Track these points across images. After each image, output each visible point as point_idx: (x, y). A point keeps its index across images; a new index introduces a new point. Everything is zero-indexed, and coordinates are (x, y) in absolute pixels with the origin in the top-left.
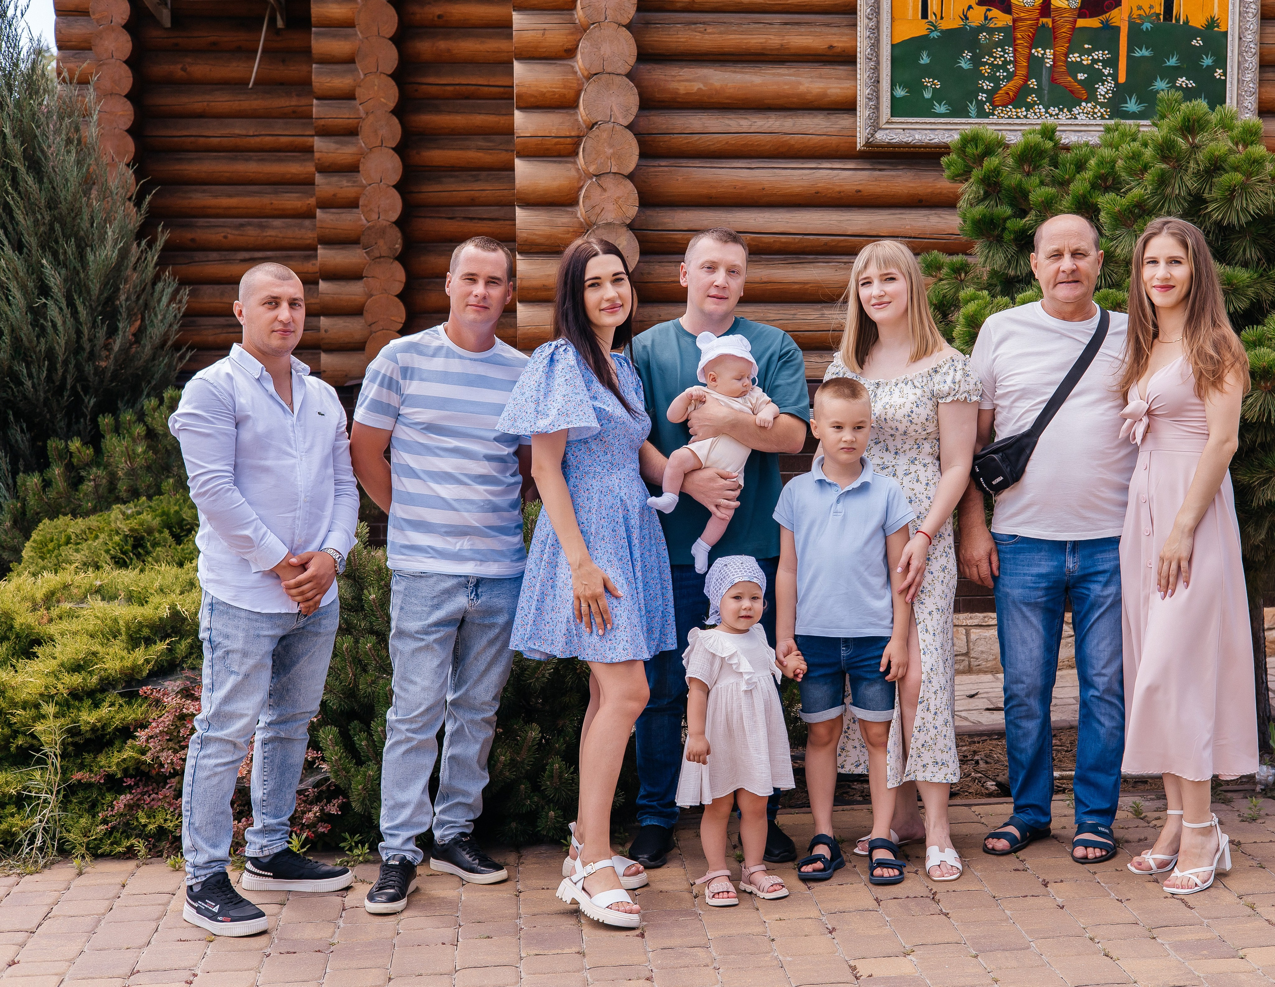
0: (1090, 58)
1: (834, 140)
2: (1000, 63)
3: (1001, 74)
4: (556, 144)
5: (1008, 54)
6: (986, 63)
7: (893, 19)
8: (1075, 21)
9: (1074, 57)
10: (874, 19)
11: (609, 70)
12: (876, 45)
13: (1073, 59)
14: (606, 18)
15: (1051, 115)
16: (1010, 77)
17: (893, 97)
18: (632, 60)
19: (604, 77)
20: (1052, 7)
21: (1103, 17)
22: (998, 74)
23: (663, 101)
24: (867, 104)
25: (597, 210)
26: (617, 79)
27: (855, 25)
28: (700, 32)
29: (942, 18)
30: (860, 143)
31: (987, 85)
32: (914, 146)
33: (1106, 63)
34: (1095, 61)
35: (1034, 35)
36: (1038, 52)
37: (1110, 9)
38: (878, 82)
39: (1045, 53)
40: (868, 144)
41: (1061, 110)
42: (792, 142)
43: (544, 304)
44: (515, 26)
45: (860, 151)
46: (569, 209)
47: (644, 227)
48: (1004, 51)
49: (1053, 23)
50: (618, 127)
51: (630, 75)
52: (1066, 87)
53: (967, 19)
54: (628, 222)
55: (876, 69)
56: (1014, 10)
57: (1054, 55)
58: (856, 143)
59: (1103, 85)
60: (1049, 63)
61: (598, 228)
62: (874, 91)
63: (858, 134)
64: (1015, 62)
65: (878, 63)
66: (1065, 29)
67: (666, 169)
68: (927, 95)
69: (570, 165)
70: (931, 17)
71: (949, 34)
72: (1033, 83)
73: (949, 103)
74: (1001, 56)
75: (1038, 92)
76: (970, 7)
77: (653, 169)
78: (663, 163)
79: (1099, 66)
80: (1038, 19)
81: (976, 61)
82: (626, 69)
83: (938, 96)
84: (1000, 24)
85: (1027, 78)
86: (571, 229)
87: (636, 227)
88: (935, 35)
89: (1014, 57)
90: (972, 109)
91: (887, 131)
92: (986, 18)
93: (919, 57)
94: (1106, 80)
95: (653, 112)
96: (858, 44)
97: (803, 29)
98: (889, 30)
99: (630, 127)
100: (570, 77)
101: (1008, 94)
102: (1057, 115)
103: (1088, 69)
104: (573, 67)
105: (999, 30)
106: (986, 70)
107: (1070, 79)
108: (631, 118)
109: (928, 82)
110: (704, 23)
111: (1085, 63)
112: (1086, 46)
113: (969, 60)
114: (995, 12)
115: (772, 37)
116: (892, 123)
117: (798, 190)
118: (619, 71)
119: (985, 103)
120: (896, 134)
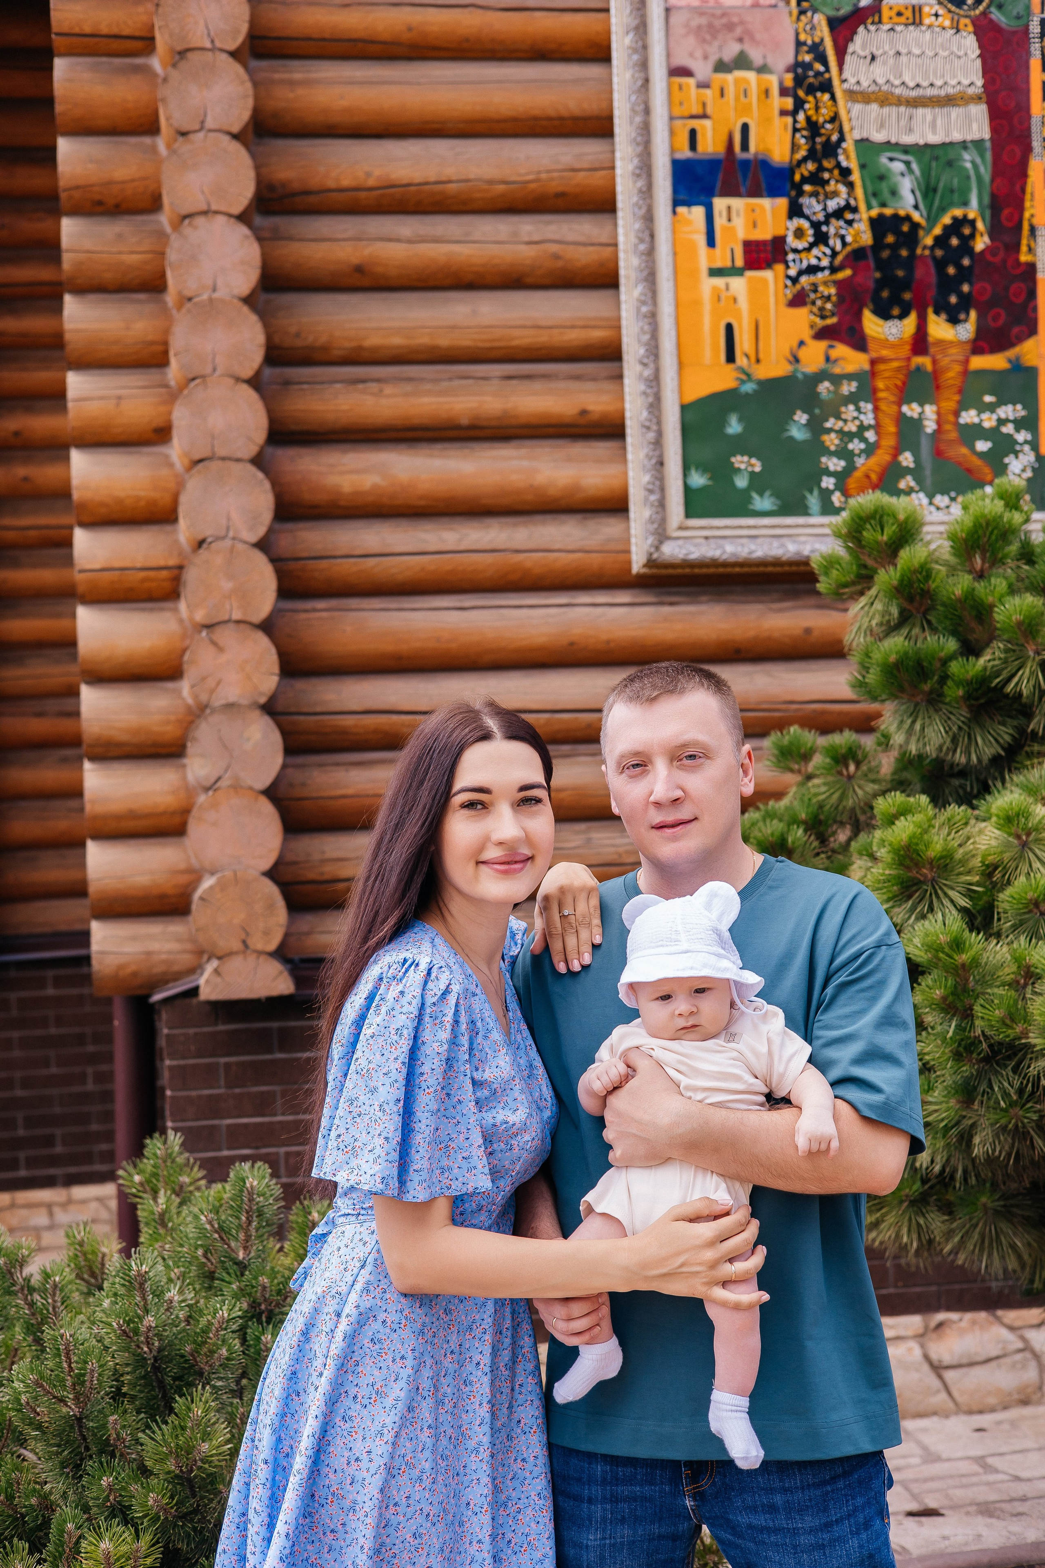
0: (995, 417)
1: (595, 561)
2: (854, 429)
3: (856, 446)
4: (144, 580)
5: (865, 413)
6: (829, 431)
7: (681, 365)
8: (967, 361)
9: (969, 417)
10: (652, 365)
11: (222, 453)
12: (655, 406)
13: (969, 420)
14: (214, 370)
15: (938, 508)
16: (870, 450)
17: (687, 489)
18: (260, 436)
19: (215, 465)
20: (930, 339)
21: (1011, 353)
22: (851, 446)
23: (316, 507)
24: (646, 499)
25: (211, 683)
26: (237, 468)
27: (620, 377)
28: (373, 394)
29: (758, 361)
30: (637, 564)
31: (835, 464)
32: (725, 564)
33: (1019, 424)
34: (1002, 422)
35: (904, 383)
36: (911, 410)
37: (1020, 339)
38: (661, 464)
39: (923, 412)
40: (651, 563)
41: (953, 499)
42: (528, 564)
43: (133, 842)
44: (71, 393)
45: (639, 576)
46: (170, 685)
47: (293, 710)
48: (858, 409)
49: (934, 362)
50: (240, 546)
51: (258, 461)
52: (959, 464)
53: (797, 360)
54: (263, 700)
55: (658, 443)
56: (871, 345)
57: (939, 413)
58: (629, 563)
59: (1017, 457)
60: (930, 426)
61: (213, 711)
62: (656, 478)
63: (633, 549)
64: (877, 427)
65: (660, 434)
66: (952, 374)
67: (325, 614)
68: (741, 482)
69: (168, 615)
70: (741, 360)
71: (770, 386)
72: (907, 459)
73: (776, 495)
74: (855, 418)
75: (916, 472)
76: (802, 343)
77: (303, 616)
78: (320, 604)
79: (1008, 429)
80: (909, 359)
81: (816, 427)
82: (252, 450)
83: (758, 483)
84: (850, 368)
85: (897, 451)
86: (172, 718)
87: (280, 708)
88: (749, 388)
89: (876, 418)
90: (813, 501)
91: (680, 542)
92: (828, 359)
93: (723, 423)
94: (1021, 451)
95: (301, 525)
96: (627, 406)
97: (537, 385)
98: (676, 382)
99: (263, 545)
100: (164, 472)
101: (868, 476)
102: (948, 507)
103: (993, 434)
104: (167, 457)
105: (850, 377)
106: (832, 441)
107: (964, 450)
108: (261, 531)
109: (740, 461)
110: (378, 380)
111: (987, 425)
112: (988, 399)
113: (805, 425)
114: (841, 350)
115: (488, 399)
116: (687, 528)
117: (540, 640)
118: (239, 455)
119: (832, 492)
120: (696, 545)
